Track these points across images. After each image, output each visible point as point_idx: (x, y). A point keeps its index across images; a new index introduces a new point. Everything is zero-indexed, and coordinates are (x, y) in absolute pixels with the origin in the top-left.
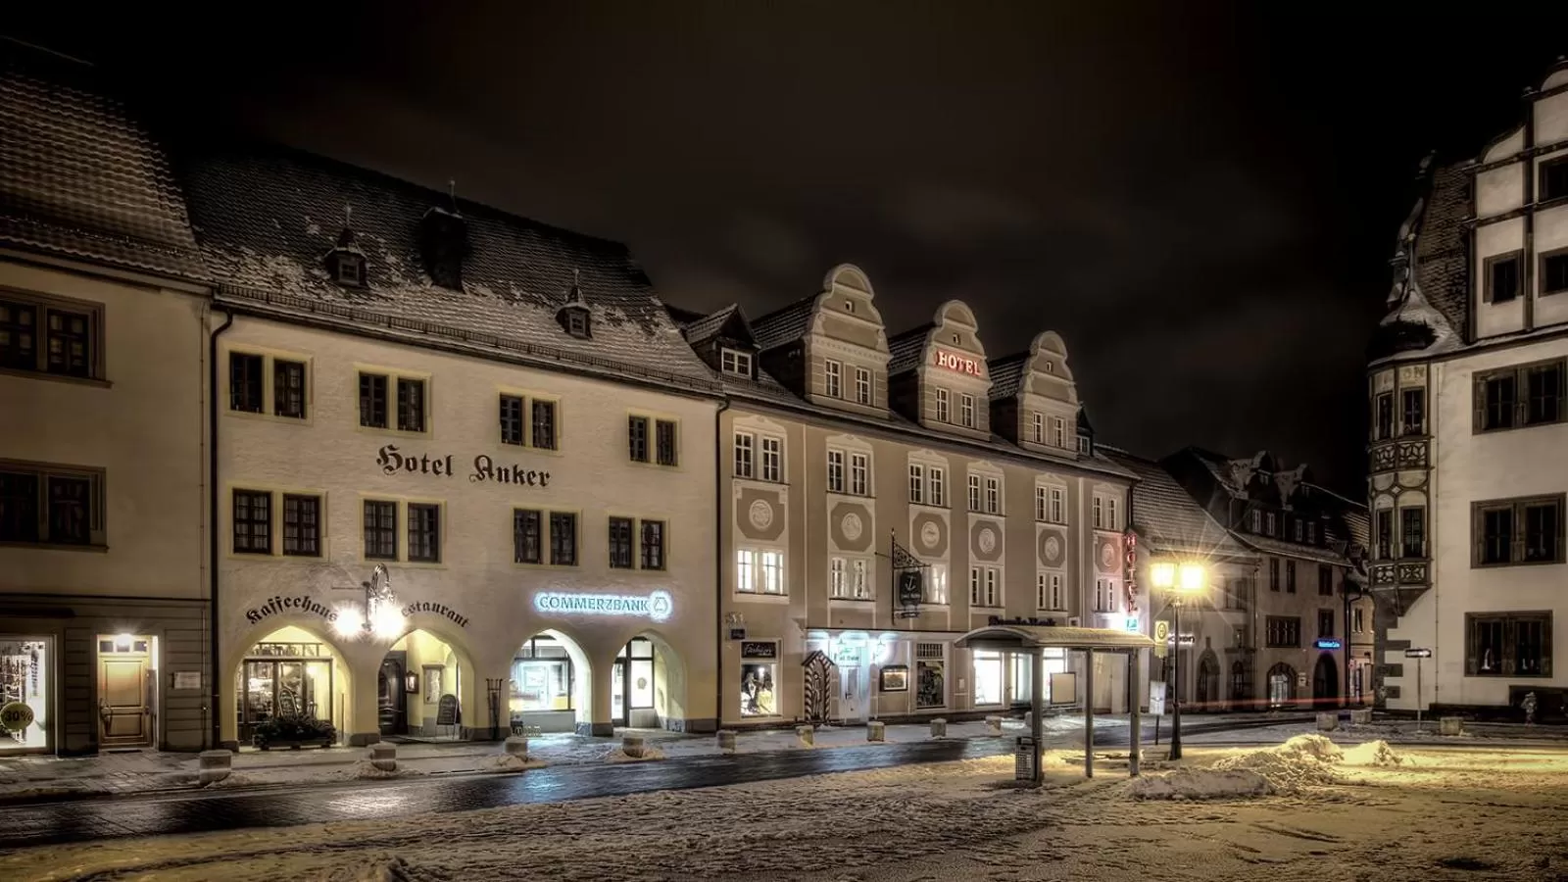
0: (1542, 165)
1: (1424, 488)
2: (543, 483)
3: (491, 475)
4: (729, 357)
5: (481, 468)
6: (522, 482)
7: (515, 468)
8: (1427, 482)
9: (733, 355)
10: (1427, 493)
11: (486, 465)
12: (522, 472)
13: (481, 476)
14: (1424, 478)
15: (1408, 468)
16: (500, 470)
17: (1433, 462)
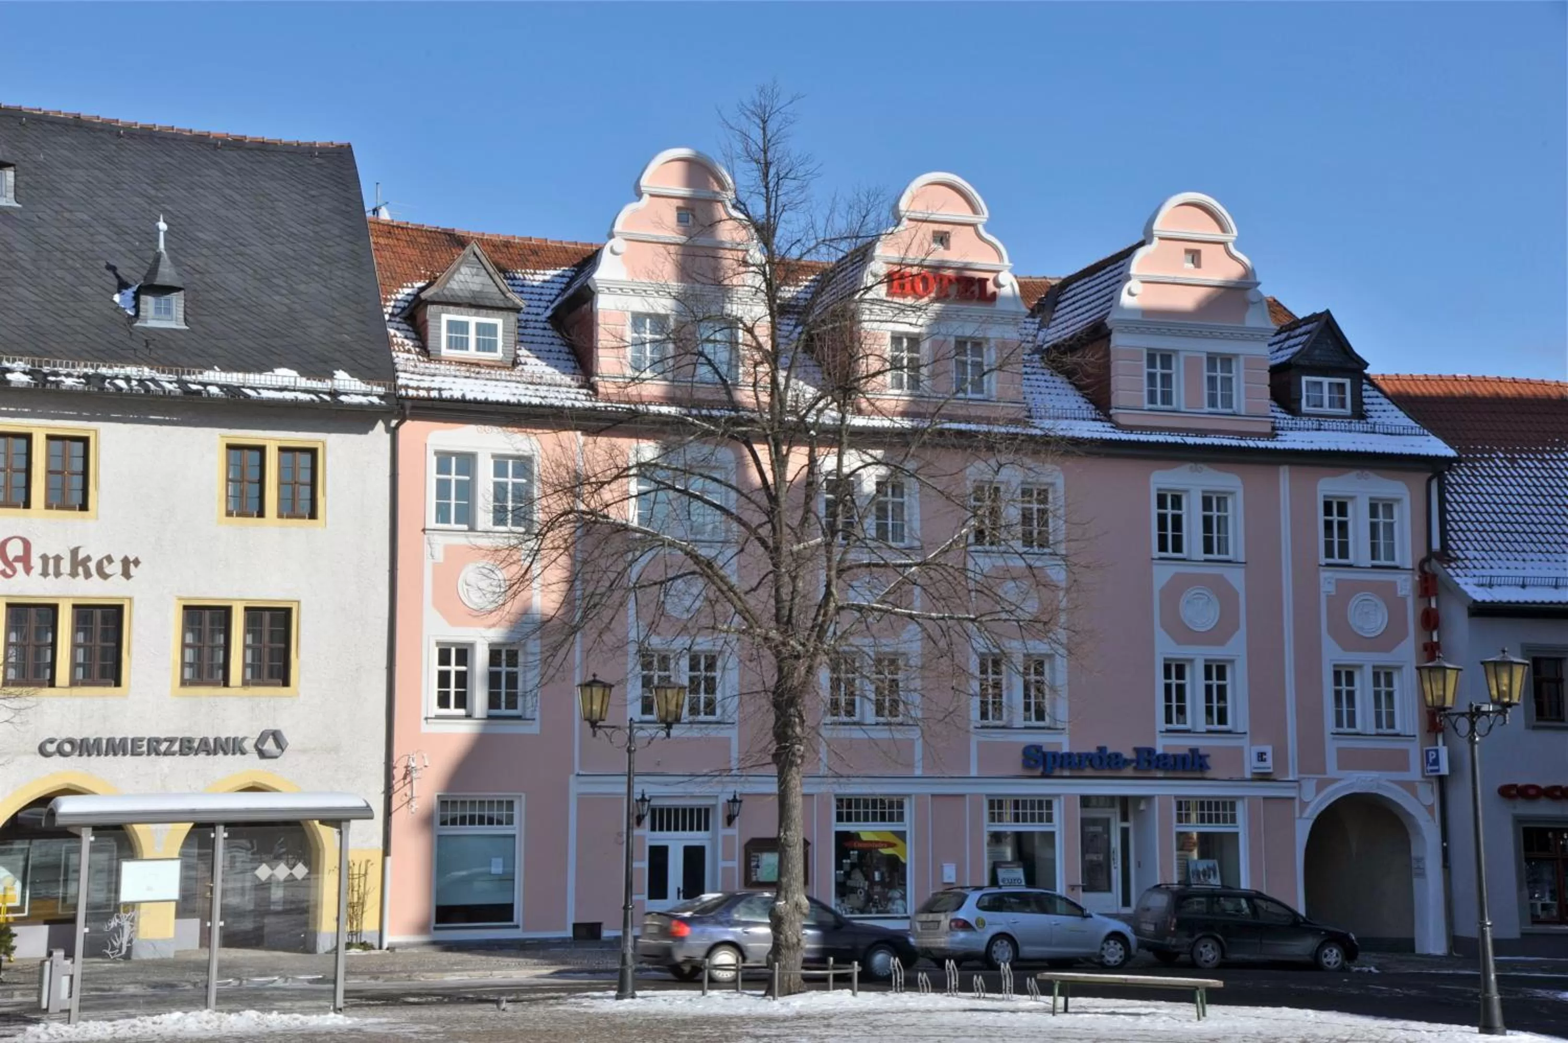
2: (126, 574)
3: (28, 569)
4: (458, 328)
5: (11, 558)
6: (88, 575)
7: (75, 552)
9: (466, 324)
11: (20, 553)
12: (88, 558)
13: (9, 572)
16: (45, 558)
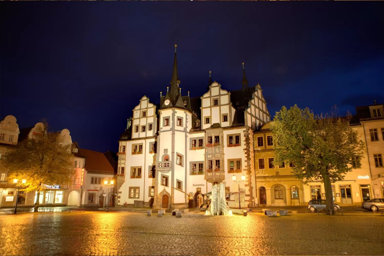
0: (142, 111)
1: (124, 164)
8: (125, 163)
10: (125, 164)
14: (125, 162)
15: (122, 160)
17: (126, 159)
